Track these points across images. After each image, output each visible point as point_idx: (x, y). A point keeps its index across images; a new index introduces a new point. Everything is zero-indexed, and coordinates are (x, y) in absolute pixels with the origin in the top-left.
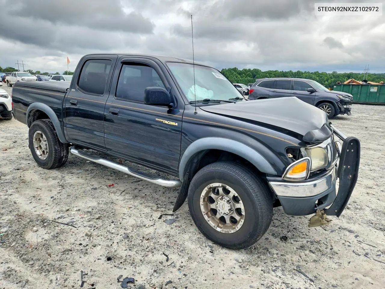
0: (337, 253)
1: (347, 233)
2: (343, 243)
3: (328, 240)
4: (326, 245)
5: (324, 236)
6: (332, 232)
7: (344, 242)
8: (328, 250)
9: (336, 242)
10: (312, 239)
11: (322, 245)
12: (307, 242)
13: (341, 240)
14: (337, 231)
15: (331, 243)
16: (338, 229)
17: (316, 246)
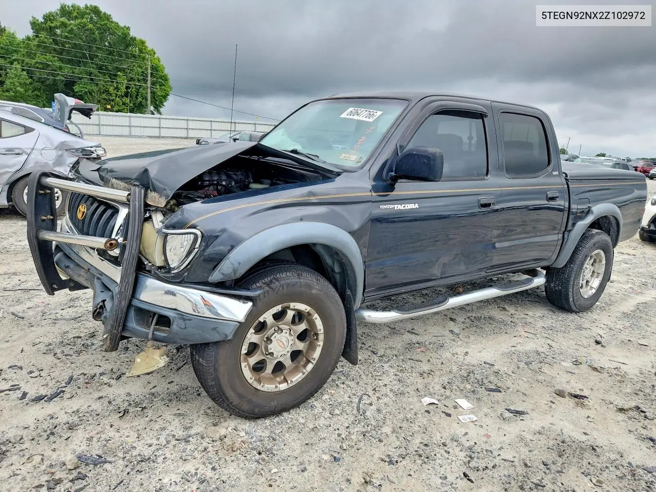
0: (44, 353)
1: (43, 391)
2: (42, 370)
3: (68, 362)
4: (66, 355)
5: (78, 364)
6: (71, 379)
7: (43, 374)
8: (58, 351)
9: (54, 366)
10: (90, 350)
11: (72, 352)
12: (93, 344)
13: (48, 374)
14: (64, 385)
15: (61, 362)
16: (63, 389)
17: (79, 347)
